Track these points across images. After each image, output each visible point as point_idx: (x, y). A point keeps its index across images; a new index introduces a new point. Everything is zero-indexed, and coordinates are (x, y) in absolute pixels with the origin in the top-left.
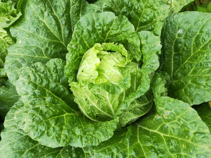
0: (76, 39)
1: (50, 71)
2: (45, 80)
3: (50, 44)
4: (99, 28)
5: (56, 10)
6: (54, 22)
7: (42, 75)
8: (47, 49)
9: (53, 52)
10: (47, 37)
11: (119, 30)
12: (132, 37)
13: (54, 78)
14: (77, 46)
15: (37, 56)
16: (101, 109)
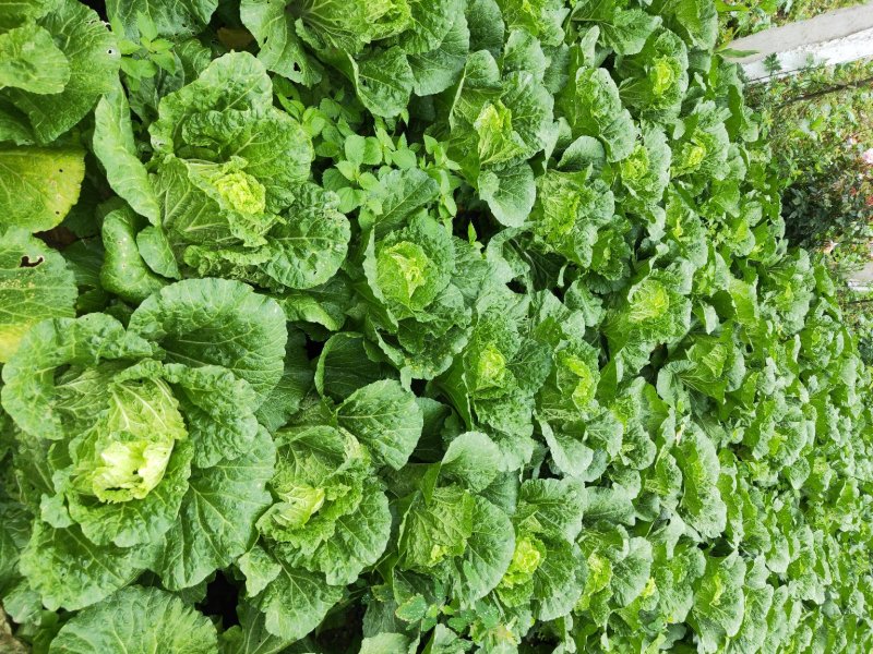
0: (175, 499)
1: (216, 448)
2: (222, 436)
3: (217, 488)
4: (139, 522)
5: (207, 542)
6: (210, 522)
7: (225, 443)
8: (221, 480)
9: (212, 476)
10: (220, 499)
11: (106, 523)
12: (82, 516)
13: (209, 439)
14: (175, 490)
15: (236, 467)
16: (134, 398)
